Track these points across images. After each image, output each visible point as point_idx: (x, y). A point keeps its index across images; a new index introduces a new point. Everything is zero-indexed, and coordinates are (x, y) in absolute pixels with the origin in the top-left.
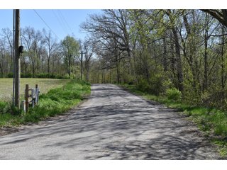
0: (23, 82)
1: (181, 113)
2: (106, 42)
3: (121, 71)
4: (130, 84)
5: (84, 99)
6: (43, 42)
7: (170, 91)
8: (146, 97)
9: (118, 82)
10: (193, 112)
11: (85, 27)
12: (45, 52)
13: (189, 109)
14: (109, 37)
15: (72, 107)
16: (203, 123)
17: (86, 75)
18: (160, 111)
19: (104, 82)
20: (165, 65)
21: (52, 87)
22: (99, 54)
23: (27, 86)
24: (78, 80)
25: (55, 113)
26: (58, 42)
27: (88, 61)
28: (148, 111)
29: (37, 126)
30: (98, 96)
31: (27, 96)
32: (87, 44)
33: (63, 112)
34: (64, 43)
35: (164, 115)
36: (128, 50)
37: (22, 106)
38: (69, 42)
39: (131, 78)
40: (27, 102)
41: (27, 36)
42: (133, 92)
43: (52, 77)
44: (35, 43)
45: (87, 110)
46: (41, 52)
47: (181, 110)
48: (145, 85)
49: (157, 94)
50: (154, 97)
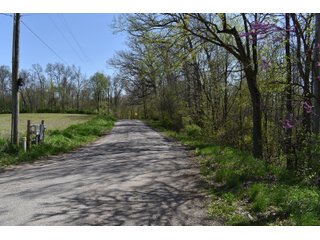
2: (133, 78)
3: (148, 107)
4: (156, 119)
6: (73, 78)
7: (189, 127)
8: (165, 134)
9: (145, 117)
11: (112, 63)
12: (74, 88)
13: (202, 147)
14: (135, 73)
16: (208, 164)
17: (115, 111)
18: (173, 149)
19: (133, 118)
22: (127, 90)
23: (29, 122)
25: (59, 151)
26: (88, 78)
27: (117, 98)
28: (158, 150)
29: (31, 166)
31: (29, 133)
32: (116, 80)
34: (93, 79)
35: (172, 154)
36: (154, 86)
37: (22, 144)
38: (99, 79)
39: (157, 113)
40: (28, 140)
41: (56, 72)
42: (155, 128)
44: (65, 79)
45: (97, 148)
46: (70, 88)
47: (194, 148)
48: (165, 120)
49: (178, 132)
50: (173, 134)
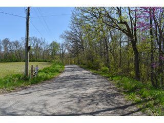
0: (30, 64)
1: (108, 79)
2: (72, 44)
3: (80, 58)
4: (84, 65)
5: (61, 72)
6: (41, 44)
7: (103, 68)
8: (91, 71)
9: (78, 64)
10: (114, 79)
11: (62, 37)
12: (42, 49)
13: (112, 77)
14: (73, 42)
15: (55, 76)
16: (118, 84)
17: (62, 61)
18: (98, 78)
19: (71, 64)
20: (101, 55)
21: (45, 66)
22: (69, 50)
23: (32, 66)
24: (58, 63)
25: (46, 79)
26: (49, 44)
27: (63, 53)
29: (37, 86)
30: (68, 71)
31: (32, 71)
32: (63, 45)
33: (50, 79)
34: (51, 45)
36: (83, 48)
37: (30, 76)
38: (54, 45)
39: (84, 62)
40: (32, 74)
41: (33, 41)
42: (85, 69)
43: (45, 61)
44: (37, 44)
46: (40, 49)
47: (108, 78)
48: (91, 65)
49: (97, 70)
50: (96, 71)
